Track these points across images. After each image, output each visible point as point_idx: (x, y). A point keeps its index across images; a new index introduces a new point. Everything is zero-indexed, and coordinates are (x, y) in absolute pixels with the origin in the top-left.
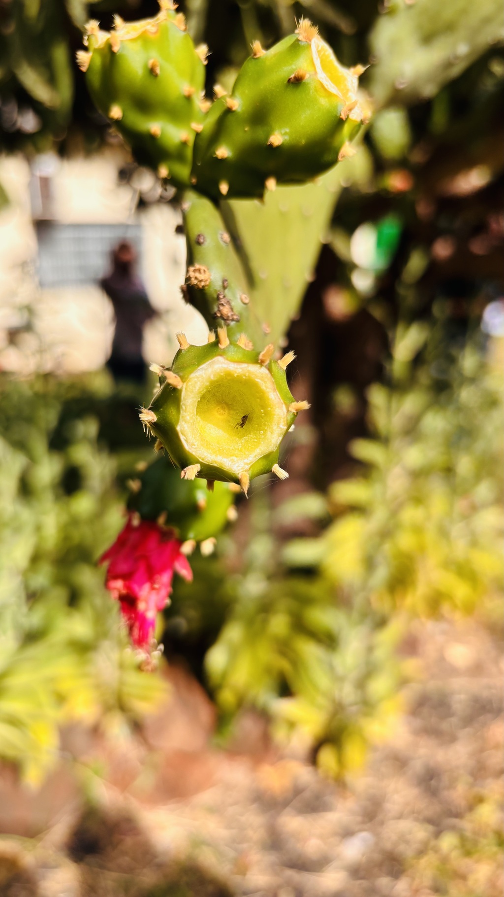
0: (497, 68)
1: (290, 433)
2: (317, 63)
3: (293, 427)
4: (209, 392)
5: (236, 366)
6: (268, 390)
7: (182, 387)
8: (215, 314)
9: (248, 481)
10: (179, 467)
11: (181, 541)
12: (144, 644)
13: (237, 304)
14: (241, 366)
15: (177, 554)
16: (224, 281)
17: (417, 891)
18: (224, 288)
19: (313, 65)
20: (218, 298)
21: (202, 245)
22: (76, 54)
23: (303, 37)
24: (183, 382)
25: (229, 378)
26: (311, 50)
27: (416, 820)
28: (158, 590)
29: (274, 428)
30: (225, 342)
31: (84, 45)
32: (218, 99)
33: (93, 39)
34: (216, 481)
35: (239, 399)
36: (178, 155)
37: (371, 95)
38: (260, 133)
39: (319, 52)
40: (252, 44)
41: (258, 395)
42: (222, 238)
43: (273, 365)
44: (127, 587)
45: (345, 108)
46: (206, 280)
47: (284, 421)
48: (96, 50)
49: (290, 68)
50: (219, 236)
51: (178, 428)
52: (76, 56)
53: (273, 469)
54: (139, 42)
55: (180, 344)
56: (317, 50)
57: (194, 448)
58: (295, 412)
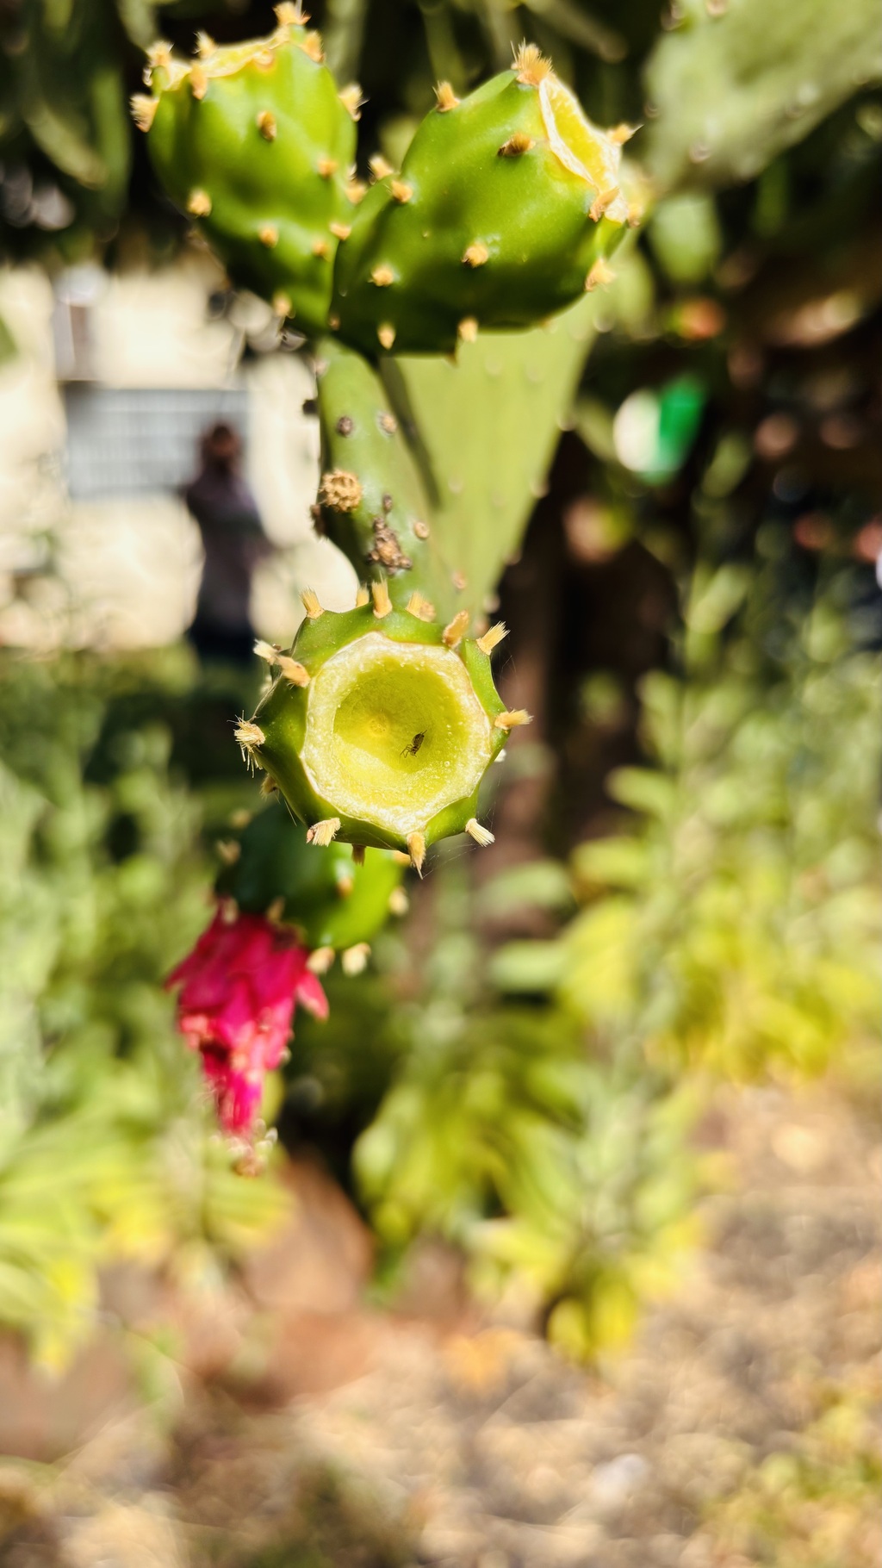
0: (873, 124)
1: (498, 763)
2: (550, 121)
3: (502, 753)
4: (355, 692)
5: (403, 649)
6: (458, 690)
7: (309, 684)
8: (370, 555)
9: (424, 849)
10: (304, 822)
11: (308, 950)
12: (243, 1129)
13: (408, 539)
14: (412, 650)
15: (301, 972)
16: (386, 498)
17: (722, 1558)
18: (386, 510)
19: (543, 125)
20: (375, 529)
21: (348, 436)
22: (131, 101)
23: (526, 76)
24: (312, 676)
25: (391, 670)
26: (539, 98)
27: (723, 1434)
28: (268, 1035)
29: (469, 757)
30: (384, 607)
31: (146, 86)
32: (378, 181)
33: (161, 75)
34: (368, 847)
35: (410, 706)
36: (309, 279)
37: (647, 172)
38: (449, 242)
39: (553, 102)
40: (437, 88)
41: (440, 698)
42: (382, 424)
43: (468, 646)
44: (215, 1029)
45: (597, 201)
46: (354, 498)
47: (486, 745)
48: (165, 94)
49: (502, 130)
50: (378, 420)
51: (302, 756)
52: (133, 104)
53: (468, 827)
54: (241, 82)
55: (308, 609)
56: (550, 97)
57: (329, 791)
58: (506, 728)
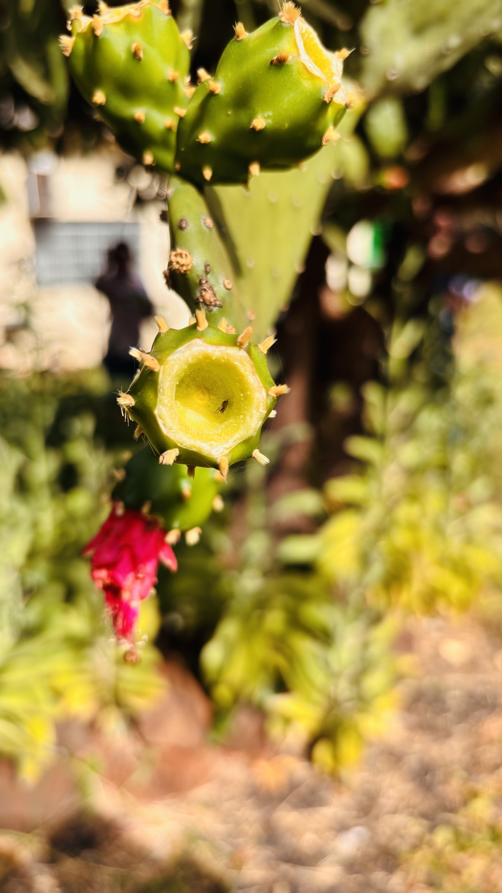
0: (493, 66)
1: (271, 418)
2: (301, 44)
3: (273, 412)
4: (188, 375)
5: (214, 349)
6: (247, 373)
7: (159, 370)
8: (198, 299)
9: (228, 466)
10: (158, 451)
11: (165, 531)
12: (128, 634)
13: (220, 290)
14: (220, 349)
15: (162, 543)
16: (207, 266)
17: (411, 886)
18: (207, 273)
19: (296, 47)
20: (201, 284)
21: (185, 230)
22: (60, 38)
23: (286, 18)
24: (161, 365)
25: (207, 361)
26: (294, 31)
27: (411, 814)
28: (143, 579)
29: (253, 412)
30: (204, 325)
31: (68, 30)
32: (202, 84)
33: (76, 24)
34: (197, 467)
35: (220, 384)
36: (163, 143)
37: (362, 86)
38: (243, 117)
39: (303, 35)
40: (235, 26)
41: (236, 378)
42: (205, 223)
43: (253, 349)
44: (111, 576)
45: (328, 91)
46: (188, 265)
47: (264, 407)
48: (79, 35)
49: (272, 50)
50: (202, 221)
51: (156, 412)
52: (60, 40)
53: (254, 454)
54: (122, 26)
55: (160, 327)
56: (301, 32)
57: (172, 432)
58: (275, 396)
